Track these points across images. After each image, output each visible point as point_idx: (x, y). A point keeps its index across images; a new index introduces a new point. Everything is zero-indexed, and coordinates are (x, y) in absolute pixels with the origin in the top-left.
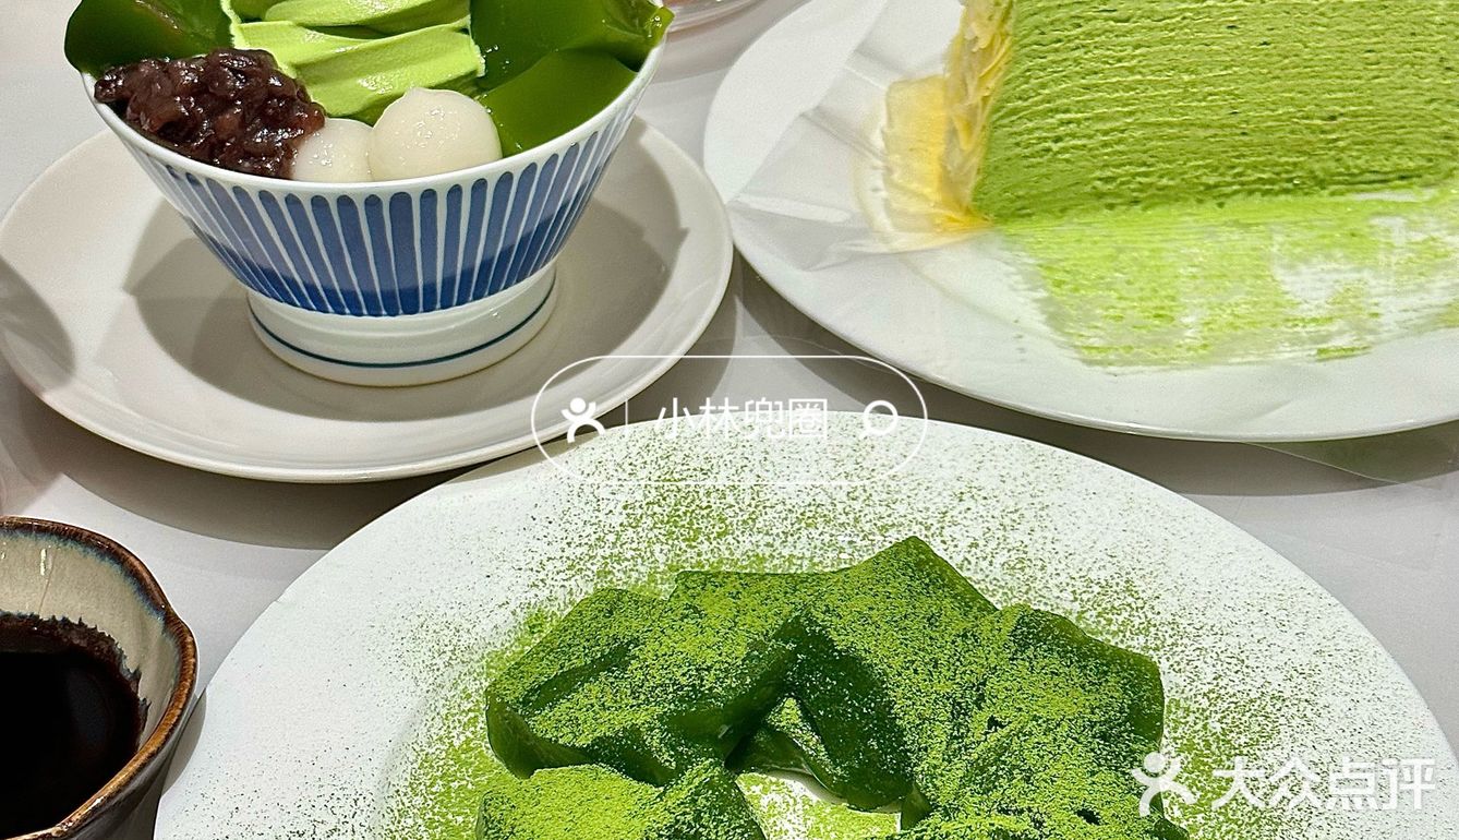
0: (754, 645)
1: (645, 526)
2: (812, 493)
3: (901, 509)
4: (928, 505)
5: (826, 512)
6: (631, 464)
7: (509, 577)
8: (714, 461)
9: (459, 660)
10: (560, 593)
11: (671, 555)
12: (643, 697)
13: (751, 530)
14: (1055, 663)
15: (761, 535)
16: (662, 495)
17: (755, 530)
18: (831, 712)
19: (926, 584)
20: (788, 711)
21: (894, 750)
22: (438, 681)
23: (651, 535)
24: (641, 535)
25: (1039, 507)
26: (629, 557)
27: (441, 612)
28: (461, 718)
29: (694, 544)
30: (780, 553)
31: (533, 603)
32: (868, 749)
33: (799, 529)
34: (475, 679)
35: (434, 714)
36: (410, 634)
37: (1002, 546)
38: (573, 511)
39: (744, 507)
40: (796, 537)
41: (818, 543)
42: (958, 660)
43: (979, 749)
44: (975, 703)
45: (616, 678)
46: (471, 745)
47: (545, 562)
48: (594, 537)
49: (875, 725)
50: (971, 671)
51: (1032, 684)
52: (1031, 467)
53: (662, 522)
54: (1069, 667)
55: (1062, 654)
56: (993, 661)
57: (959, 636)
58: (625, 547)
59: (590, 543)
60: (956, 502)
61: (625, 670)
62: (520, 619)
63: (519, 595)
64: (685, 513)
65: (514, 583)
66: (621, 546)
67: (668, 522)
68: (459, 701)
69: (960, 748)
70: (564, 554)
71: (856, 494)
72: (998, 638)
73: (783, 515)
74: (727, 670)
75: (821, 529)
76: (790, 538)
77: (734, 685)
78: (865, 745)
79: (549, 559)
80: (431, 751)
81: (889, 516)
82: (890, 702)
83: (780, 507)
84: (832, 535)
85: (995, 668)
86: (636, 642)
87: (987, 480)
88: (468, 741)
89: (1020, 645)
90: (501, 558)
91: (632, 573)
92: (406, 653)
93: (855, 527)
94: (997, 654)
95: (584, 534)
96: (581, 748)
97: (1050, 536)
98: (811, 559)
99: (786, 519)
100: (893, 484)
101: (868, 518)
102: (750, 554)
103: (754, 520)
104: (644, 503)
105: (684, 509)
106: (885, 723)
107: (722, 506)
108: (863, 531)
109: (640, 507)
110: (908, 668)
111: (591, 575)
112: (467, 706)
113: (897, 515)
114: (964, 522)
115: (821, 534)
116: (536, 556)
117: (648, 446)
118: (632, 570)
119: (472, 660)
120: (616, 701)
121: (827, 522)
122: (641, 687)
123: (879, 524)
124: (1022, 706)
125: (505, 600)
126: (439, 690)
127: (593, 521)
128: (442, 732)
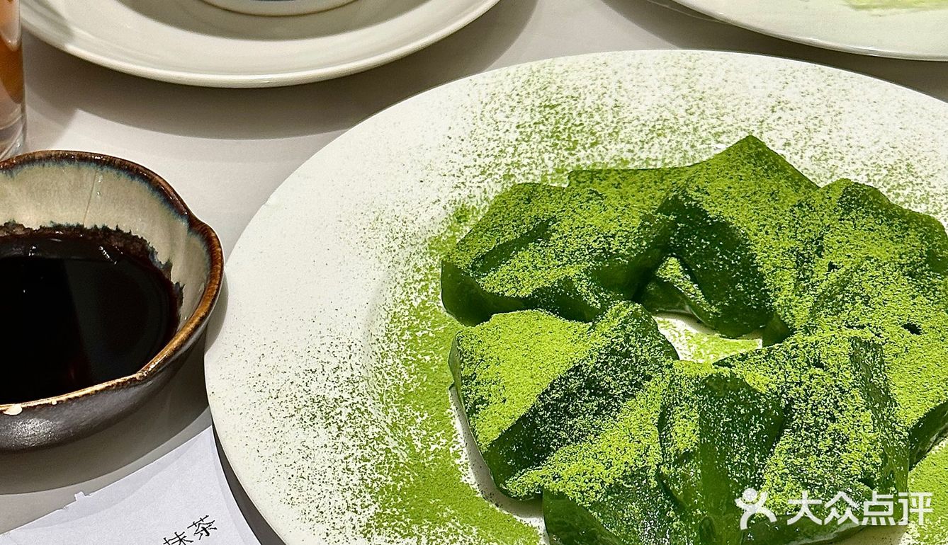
0: (645, 218)
1: (534, 140)
2: (659, 111)
3: (728, 120)
4: (748, 116)
5: (671, 125)
6: (518, 95)
7: (438, 181)
8: (581, 90)
9: (409, 243)
10: (478, 192)
11: (557, 161)
12: (565, 258)
13: (616, 140)
14: (871, 221)
15: (624, 144)
16: (544, 117)
17: (619, 140)
18: (706, 265)
19: (766, 170)
20: (672, 267)
21: (757, 290)
22: (395, 259)
23: (540, 147)
24: (532, 147)
25: (834, 113)
26: (526, 164)
27: (390, 208)
28: (415, 286)
29: (573, 152)
30: (639, 157)
31: (458, 200)
32: (736, 292)
33: (652, 138)
34: (422, 258)
35: (396, 283)
36: (370, 225)
37: (808, 144)
38: (479, 131)
39: (609, 123)
40: (650, 144)
41: (667, 148)
42: (797, 223)
43: (823, 286)
44: (816, 252)
45: (542, 246)
46: (427, 305)
47: (463, 169)
48: (497, 150)
49: (741, 273)
50: (810, 230)
51: (856, 238)
52: (825, 85)
53: (547, 137)
54: (880, 224)
55: (875, 215)
56: (827, 221)
57: (795, 206)
58: (522, 156)
59: (495, 154)
60: (770, 113)
61: (548, 241)
62: (449, 212)
63: (447, 195)
64: (564, 130)
65: (442, 185)
66: (519, 155)
67: (552, 137)
68: (412, 274)
69: (808, 286)
70: (476, 163)
71: (693, 110)
72: (829, 205)
73: (639, 128)
74: (627, 237)
75: (669, 138)
76: (646, 146)
77: (634, 247)
78: (734, 288)
79: (466, 167)
80: (397, 310)
81: (720, 126)
82: (752, 255)
83: (636, 122)
84: (678, 142)
85: (828, 226)
86: (554, 219)
87: (791, 95)
88: (423, 302)
89: (845, 209)
90: (428, 167)
91: (529, 176)
92: (368, 239)
93: (695, 134)
94: (830, 216)
95: (490, 148)
96: (525, 298)
97: (845, 135)
98: (664, 160)
99: (641, 131)
100: (720, 102)
101: (704, 127)
102: (617, 158)
103: (617, 133)
104: (532, 123)
105: (562, 127)
106: (749, 270)
107: (592, 123)
108: (701, 138)
109: (529, 126)
110: (761, 231)
111: (499, 178)
112: (418, 277)
113: (725, 125)
114: (777, 127)
115: (669, 141)
116: (456, 165)
117: (529, 81)
118: (528, 173)
119: (417, 243)
120: (545, 263)
121: (673, 132)
122: (563, 252)
123: (713, 132)
124: (850, 254)
125: (437, 198)
126: (397, 265)
127: (495, 138)
128: (403, 297)
